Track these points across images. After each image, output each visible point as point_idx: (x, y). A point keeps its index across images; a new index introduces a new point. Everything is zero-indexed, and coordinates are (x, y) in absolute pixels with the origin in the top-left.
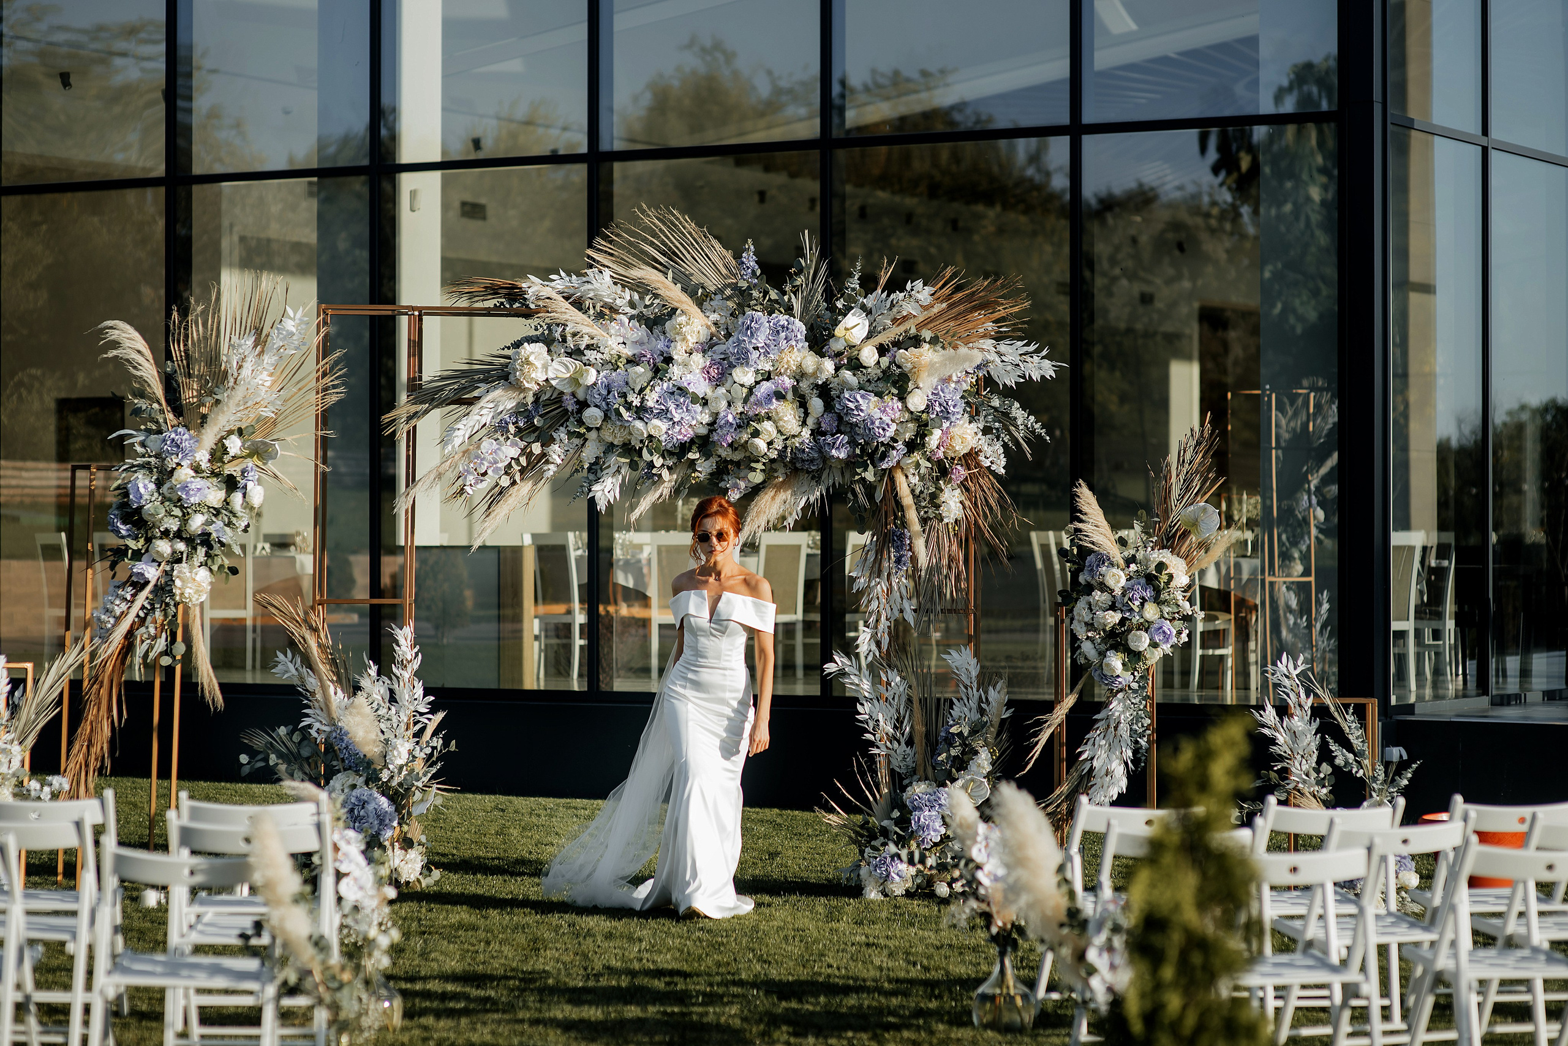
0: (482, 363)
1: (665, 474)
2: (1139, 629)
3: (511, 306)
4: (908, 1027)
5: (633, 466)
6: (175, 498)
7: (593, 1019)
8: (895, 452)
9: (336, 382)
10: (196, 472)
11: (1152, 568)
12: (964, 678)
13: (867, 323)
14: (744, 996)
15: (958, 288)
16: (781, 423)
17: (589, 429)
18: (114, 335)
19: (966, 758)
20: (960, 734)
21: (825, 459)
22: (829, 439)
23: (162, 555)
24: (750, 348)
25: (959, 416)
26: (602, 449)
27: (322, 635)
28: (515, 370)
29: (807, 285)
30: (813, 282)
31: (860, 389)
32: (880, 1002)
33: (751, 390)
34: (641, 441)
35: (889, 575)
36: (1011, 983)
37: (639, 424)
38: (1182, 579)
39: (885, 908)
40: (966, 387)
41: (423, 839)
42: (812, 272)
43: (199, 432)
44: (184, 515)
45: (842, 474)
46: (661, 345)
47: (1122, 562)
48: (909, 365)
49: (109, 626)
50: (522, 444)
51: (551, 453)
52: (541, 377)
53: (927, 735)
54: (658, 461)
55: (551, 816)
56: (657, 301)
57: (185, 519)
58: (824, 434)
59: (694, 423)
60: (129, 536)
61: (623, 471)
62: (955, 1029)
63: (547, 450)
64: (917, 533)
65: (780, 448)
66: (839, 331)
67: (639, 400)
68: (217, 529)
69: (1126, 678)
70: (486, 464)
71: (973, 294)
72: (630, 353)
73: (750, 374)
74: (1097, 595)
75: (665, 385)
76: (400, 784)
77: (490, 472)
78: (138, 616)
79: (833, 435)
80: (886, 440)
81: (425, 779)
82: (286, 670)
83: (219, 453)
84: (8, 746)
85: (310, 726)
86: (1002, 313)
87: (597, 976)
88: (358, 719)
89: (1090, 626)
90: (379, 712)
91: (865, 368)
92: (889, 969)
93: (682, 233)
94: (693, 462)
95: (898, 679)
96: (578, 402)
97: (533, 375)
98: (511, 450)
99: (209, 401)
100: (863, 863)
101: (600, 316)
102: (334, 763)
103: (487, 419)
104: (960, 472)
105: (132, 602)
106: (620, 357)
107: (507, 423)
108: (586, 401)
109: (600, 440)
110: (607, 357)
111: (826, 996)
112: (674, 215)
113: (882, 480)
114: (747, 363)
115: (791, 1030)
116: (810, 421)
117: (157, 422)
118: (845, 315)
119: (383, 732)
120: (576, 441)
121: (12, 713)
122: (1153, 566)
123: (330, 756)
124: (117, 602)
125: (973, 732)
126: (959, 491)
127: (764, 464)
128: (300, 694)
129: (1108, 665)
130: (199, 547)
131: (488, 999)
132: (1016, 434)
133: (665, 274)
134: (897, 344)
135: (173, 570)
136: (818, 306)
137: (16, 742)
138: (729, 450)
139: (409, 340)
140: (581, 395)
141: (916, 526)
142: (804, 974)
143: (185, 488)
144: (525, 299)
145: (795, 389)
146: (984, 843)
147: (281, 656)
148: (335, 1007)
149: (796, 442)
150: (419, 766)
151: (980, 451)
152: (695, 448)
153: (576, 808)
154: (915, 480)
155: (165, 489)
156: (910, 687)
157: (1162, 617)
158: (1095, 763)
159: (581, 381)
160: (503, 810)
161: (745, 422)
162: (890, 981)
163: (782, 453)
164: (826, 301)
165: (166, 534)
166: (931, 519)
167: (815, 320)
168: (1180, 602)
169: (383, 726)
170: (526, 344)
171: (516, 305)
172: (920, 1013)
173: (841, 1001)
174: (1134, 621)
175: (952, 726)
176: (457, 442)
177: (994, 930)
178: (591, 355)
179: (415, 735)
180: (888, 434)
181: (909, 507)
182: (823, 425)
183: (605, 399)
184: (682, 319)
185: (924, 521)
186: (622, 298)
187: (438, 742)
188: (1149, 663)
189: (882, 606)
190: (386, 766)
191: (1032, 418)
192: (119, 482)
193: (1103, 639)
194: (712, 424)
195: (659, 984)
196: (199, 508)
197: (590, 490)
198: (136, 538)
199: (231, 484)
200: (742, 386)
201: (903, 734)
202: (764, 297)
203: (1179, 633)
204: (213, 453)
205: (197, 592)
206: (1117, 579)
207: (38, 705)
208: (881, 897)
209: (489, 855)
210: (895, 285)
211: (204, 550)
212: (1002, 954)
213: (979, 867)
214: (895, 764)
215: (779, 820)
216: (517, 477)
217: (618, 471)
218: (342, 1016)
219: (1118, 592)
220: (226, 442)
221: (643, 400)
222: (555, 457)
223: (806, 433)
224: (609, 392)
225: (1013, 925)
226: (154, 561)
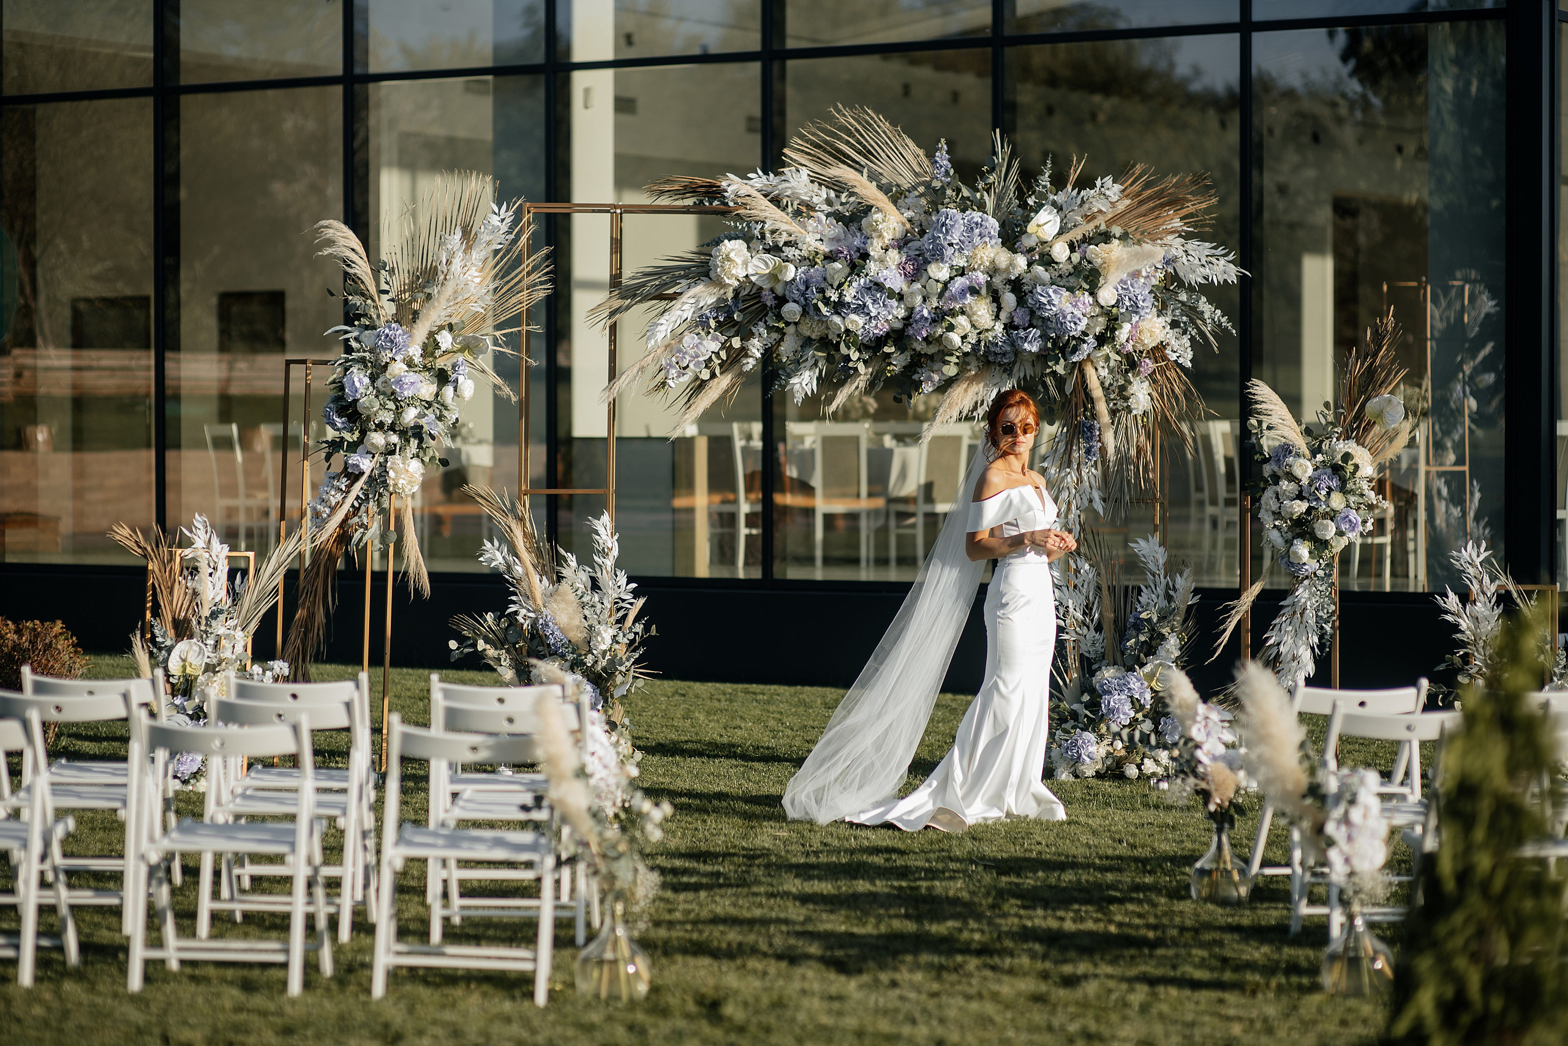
0: (683, 259)
1: (861, 367)
2: (1324, 518)
3: (711, 204)
4: (1132, 900)
5: (830, 359)
6: (389, 392)
7: (825, 892)
8: (1085, 346)
9: (543, 279)
10: (409, 366)
11: (1338, 458)
12: (1152, 566)
13: (1058, 219)
14: (964, 872)
15: (1148, 185)
16: (975, 318)
17: (787, 324)
18: (330, 233)
19: (1154, 643)
20: (1149, 620)
21: (1017, 352)
22: (1022, 334)
23: (377, 447)
24: (945, 244)
25: (1148, 311)
26: (800, 343)
27: (528, 524)
28: (716, 266)
29: (999, 183)
30: (1005, 181)
31: (1052, 284)
32: (1096, 877)
33: (946, 285)
34: (839, 336)
35: (1079, 465)
36: (1228, 858)
37: (837, 319)
38: (1368, 470)
39: (1079, 788)
40: (1155, 282)
41: (627, 721)
42: (1004, 170)
43: (412, 327)
44: (397, 408)
45: (1033, 365)
46: (857, 242)
47: (1307, 452)
48: (1099, 261)
49: (325, 516)
50: (723, 338)
51: (751, 347)
52: (741, 274)
53: (1116, 621)
54: (854, 355)
55: (731, 701)
56: (852, 199)
57: (399, 411)
58: (1016, 328)
59: (890, 317)
60: (344, 428)
61: (820, 365)
62: (1175, 902)
63: (746, 344)
64: (1106, 425)
65: (974, 342)
66: (1031, 228)
67: (837, 295)
68: (429, 422)
69: (1312, 565)
70: (688, 358)
71: (1163, 190)
72: (827, 250)
73: (945, 270)
74: (1285, 485)
75: (862, 281)
76: (604, 669)
77: (691, 366)
78: (353, 506)
79: (1025, 329)
80: (1077, 334)
81: (628, 664)
82: (494, 556)
83: (430, 347)
84: (232, 632)
85: (516, 613)
86: (1190, 208)
87: (816, 853)
88: (562, 605)
89: (1277, 515)
90: (584, 599)
91: (1056, 263)
92: (1096, 847)
93: (877, 132)
94: (889, 355)
95: (1087, 567)
96: (776, 298)
97: (734, 272)
98: (712, 345)
99: (421, 296)
100: (1054, 746)
101: (798, 213)
102: (540, 648)
103: (688, 314)
104: (1149, 365)
105: (348, 492)
106: (817, 253)
107: (707, 318)
108: (784, 296)
109: (798, 334)
110: (805, 253)
111: (1043, 871)
112: (869, 115)
113: (1071, 373)
114: (942, 260)
115: (1019, 903)
116: (1003, 315)
117: (371, 318)
118: (1037, 212)
119: (585, 618)
120: (775, 335)
121: (234, 600)
122: (1339, 457)
123: (536, 642)
124: (333, 493)
125: (1162, 618)
126: (1147, 383)
127: (958, 357)
128: (507, 581)
129: (1296, 553)
130: (412, 440)
131: (718, 874)
132: (1203, 328)
133: (861, 173)
134: (1087, 240)
135: (386, 461)
136: (1010, 203)
137: (239, 628)
138: (924, 344)
139: (612, 238)
140: (779, 290)
141: (1105, 418)
142: (1016, 851)
143: (399, 381)
144: (724, 197)
145: (989, 284)
146: (1203, 723)
147: (488, 545)
148: (611, 878)
149: (990, 336)
150: (621, 650)
151: (1168, 344)
152: (890, 342)
153: (754, 693)
154: (1104, 373)
155: (379, 383)
156: (1099, 574)
157: (1348, 506)
158: (1283, 649)
159: (780, 277)
160: (683, 695)
161: (939, 316)
162: (1101, 858)
163: (976, 347)
164: (1017, 198)
165: (380, 426)
166: (1119, 411)
167: (1007, 217)
168: (1366, 492)
169: (587, 612)
170: (726, 241)
171: (716, 203)
172: (1137, 888)
173: (1059, 876)
174: (1321, 510)
175: (1141, 613)
176: (660, 336)
177: (1212, 808)
178: (790, 252)
179: (618, 622)
180: (1079, 328)
181: (1099, 399)
182: (1015, 319)
183: (803, 295)
184: (878, 216)
185: (1113, 413)
186: (820, 196)
187: (639, 628)
188: (1334, 551)
189: (1072, 496)
190: (590, 651)
191: (1218, 312)
192: (335, 376)
193: (1289, 528)
194: (907, 319)
195: (878, 860)
196: (412, 401)
197: (787, 383)
198: (351, 431)
199: (443, 378)
200: (937, 281)
201: (1092, 620)
202: (957, 195)
203: (1364, 522)
204: (425, 347)
205: (410, 482)
206: (1304, 469)
207: (259, 592)
208: (1072, 779)
209: (683, 738)
210: (1085, 182)
211: (416, 442)
212: (1220, 831)
213: (1198, 746)
214: (1084, 649)
215: (954, 705)
216: (717, 371)
217: (816, 364)
218: (618, 885)
219: (1305, 481)
220: (438, 337)
221: (841, 295)
222: (755, 351)
223: (999, 327)
224: (807, 288)
225: (1231, 802)
226: (368, 452)
